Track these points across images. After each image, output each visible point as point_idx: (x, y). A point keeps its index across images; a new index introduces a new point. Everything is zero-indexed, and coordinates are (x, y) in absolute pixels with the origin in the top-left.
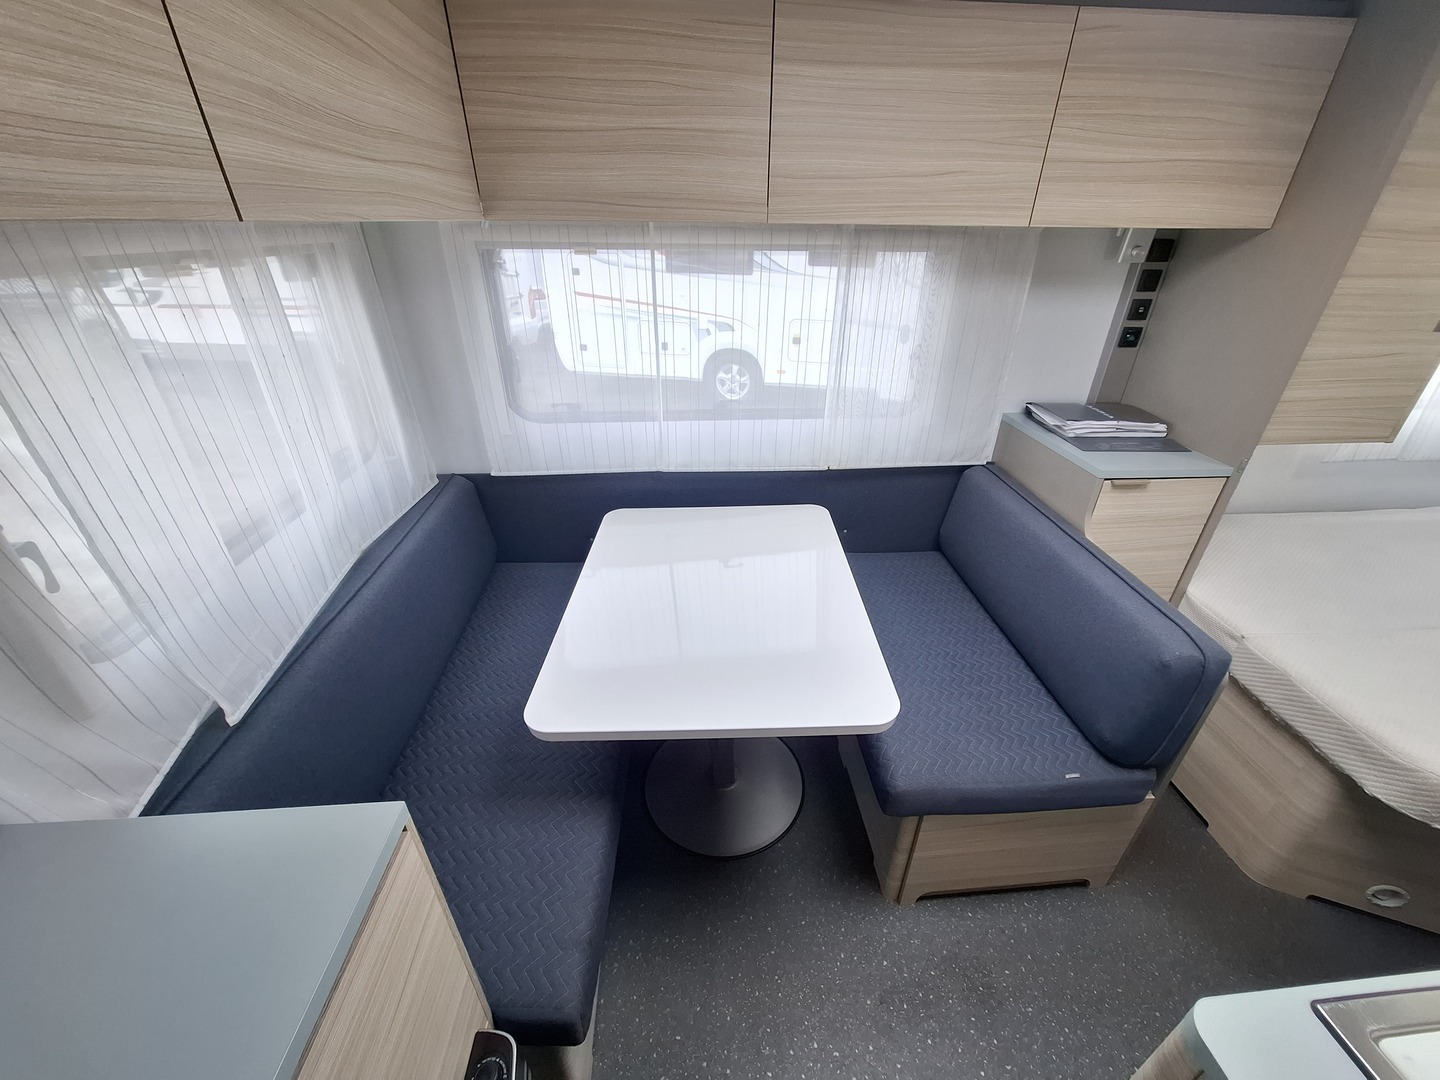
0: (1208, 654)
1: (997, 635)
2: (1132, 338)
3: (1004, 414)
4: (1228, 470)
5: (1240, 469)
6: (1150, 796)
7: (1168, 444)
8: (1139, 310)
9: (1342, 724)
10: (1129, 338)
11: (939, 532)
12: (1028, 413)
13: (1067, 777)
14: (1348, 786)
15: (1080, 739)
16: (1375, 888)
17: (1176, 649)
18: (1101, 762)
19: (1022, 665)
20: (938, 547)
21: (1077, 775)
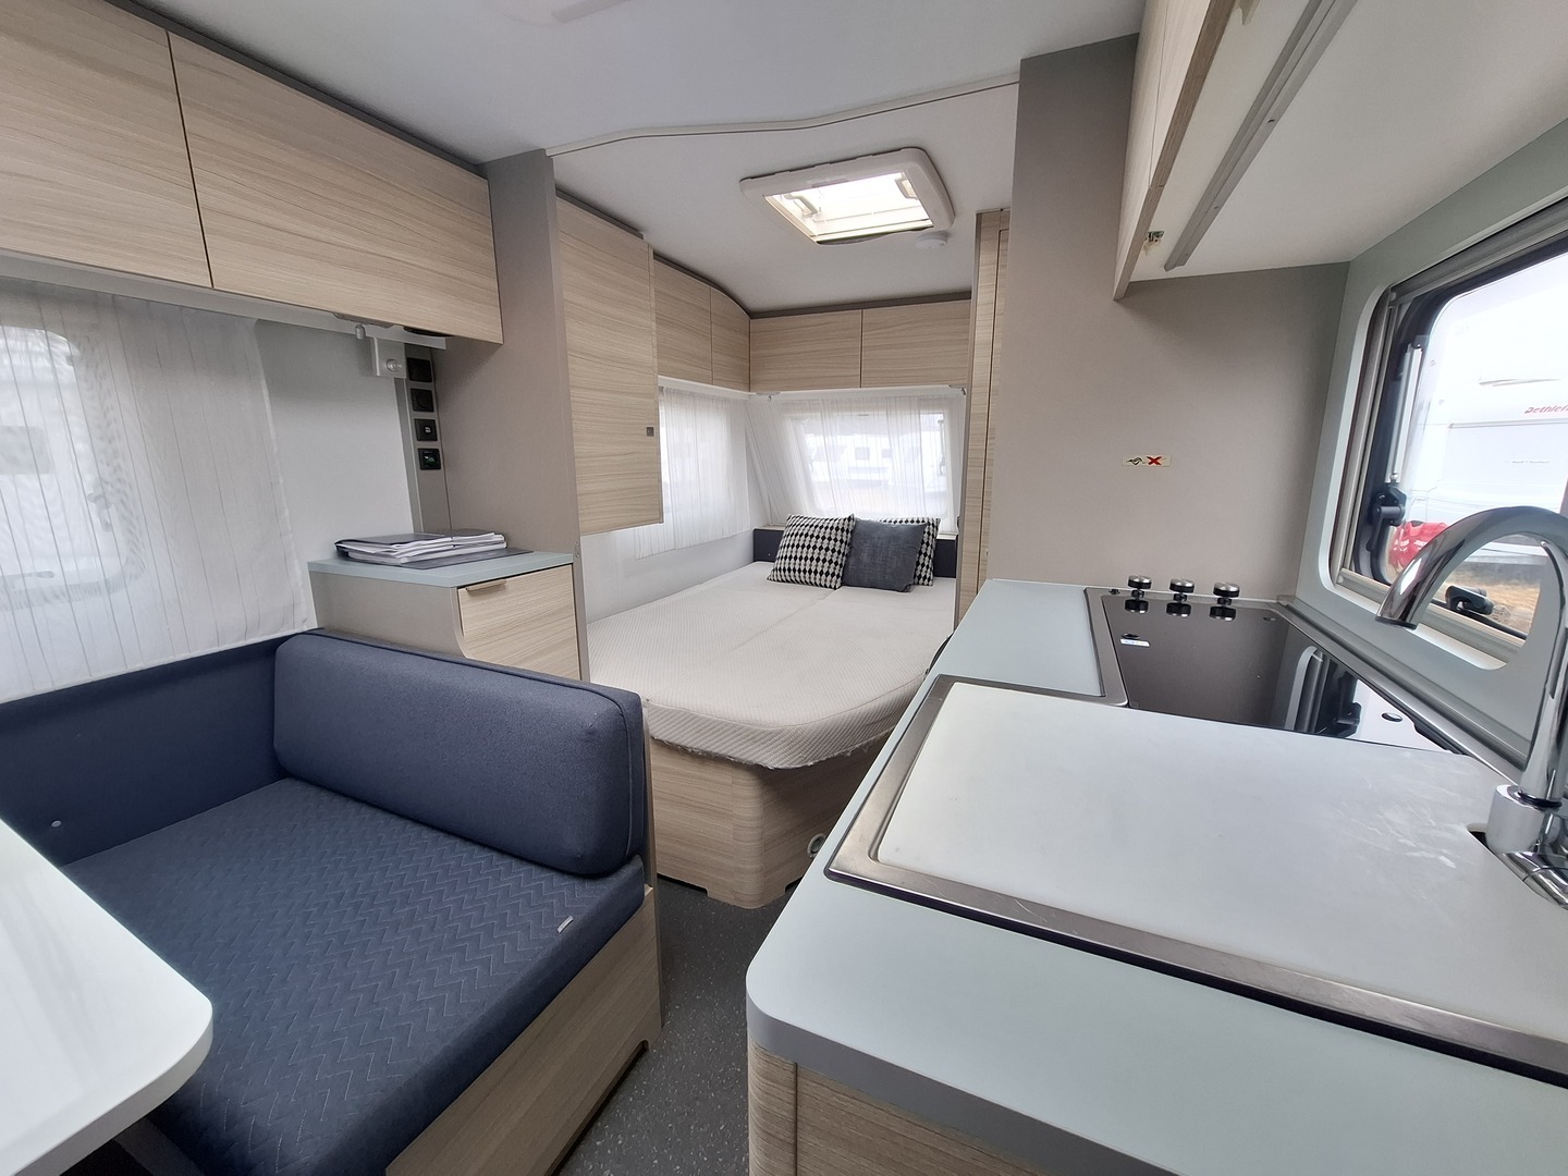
0: (620, 701)
1: (412, 830)
2: (432, 460)
3: (309, 564)
4: (569, 558)
5: (578, 554)
6: (649, 890)
7: (511, 551)
8: (426, 431)
9: (734, 726)
10: (430, 461)
11: (273, 750)
12: (343, 554)
13: (560, 930)
14: (759, 772)
15: (556, 879)
16: (810, 845)
17: (592, 713)
18: (588, 885)
19: (458, 843)
20: (280, 771)
21: (570, 919)
